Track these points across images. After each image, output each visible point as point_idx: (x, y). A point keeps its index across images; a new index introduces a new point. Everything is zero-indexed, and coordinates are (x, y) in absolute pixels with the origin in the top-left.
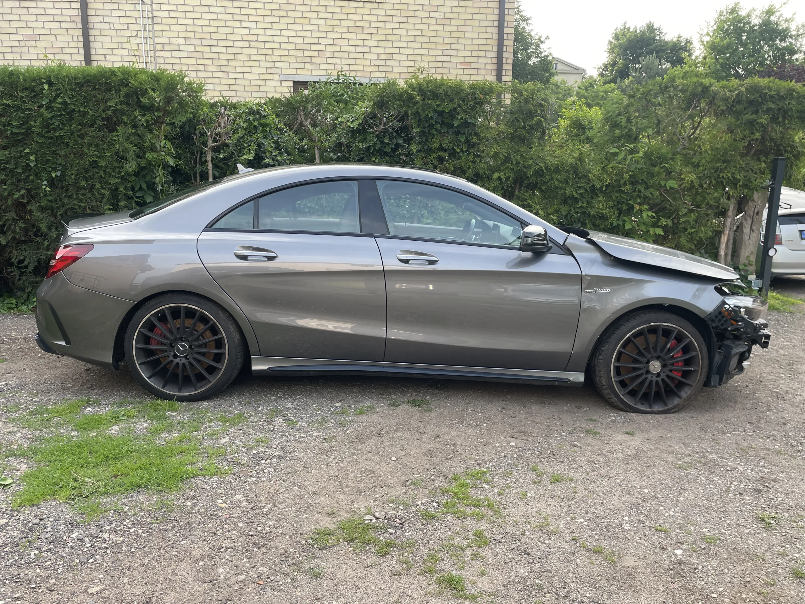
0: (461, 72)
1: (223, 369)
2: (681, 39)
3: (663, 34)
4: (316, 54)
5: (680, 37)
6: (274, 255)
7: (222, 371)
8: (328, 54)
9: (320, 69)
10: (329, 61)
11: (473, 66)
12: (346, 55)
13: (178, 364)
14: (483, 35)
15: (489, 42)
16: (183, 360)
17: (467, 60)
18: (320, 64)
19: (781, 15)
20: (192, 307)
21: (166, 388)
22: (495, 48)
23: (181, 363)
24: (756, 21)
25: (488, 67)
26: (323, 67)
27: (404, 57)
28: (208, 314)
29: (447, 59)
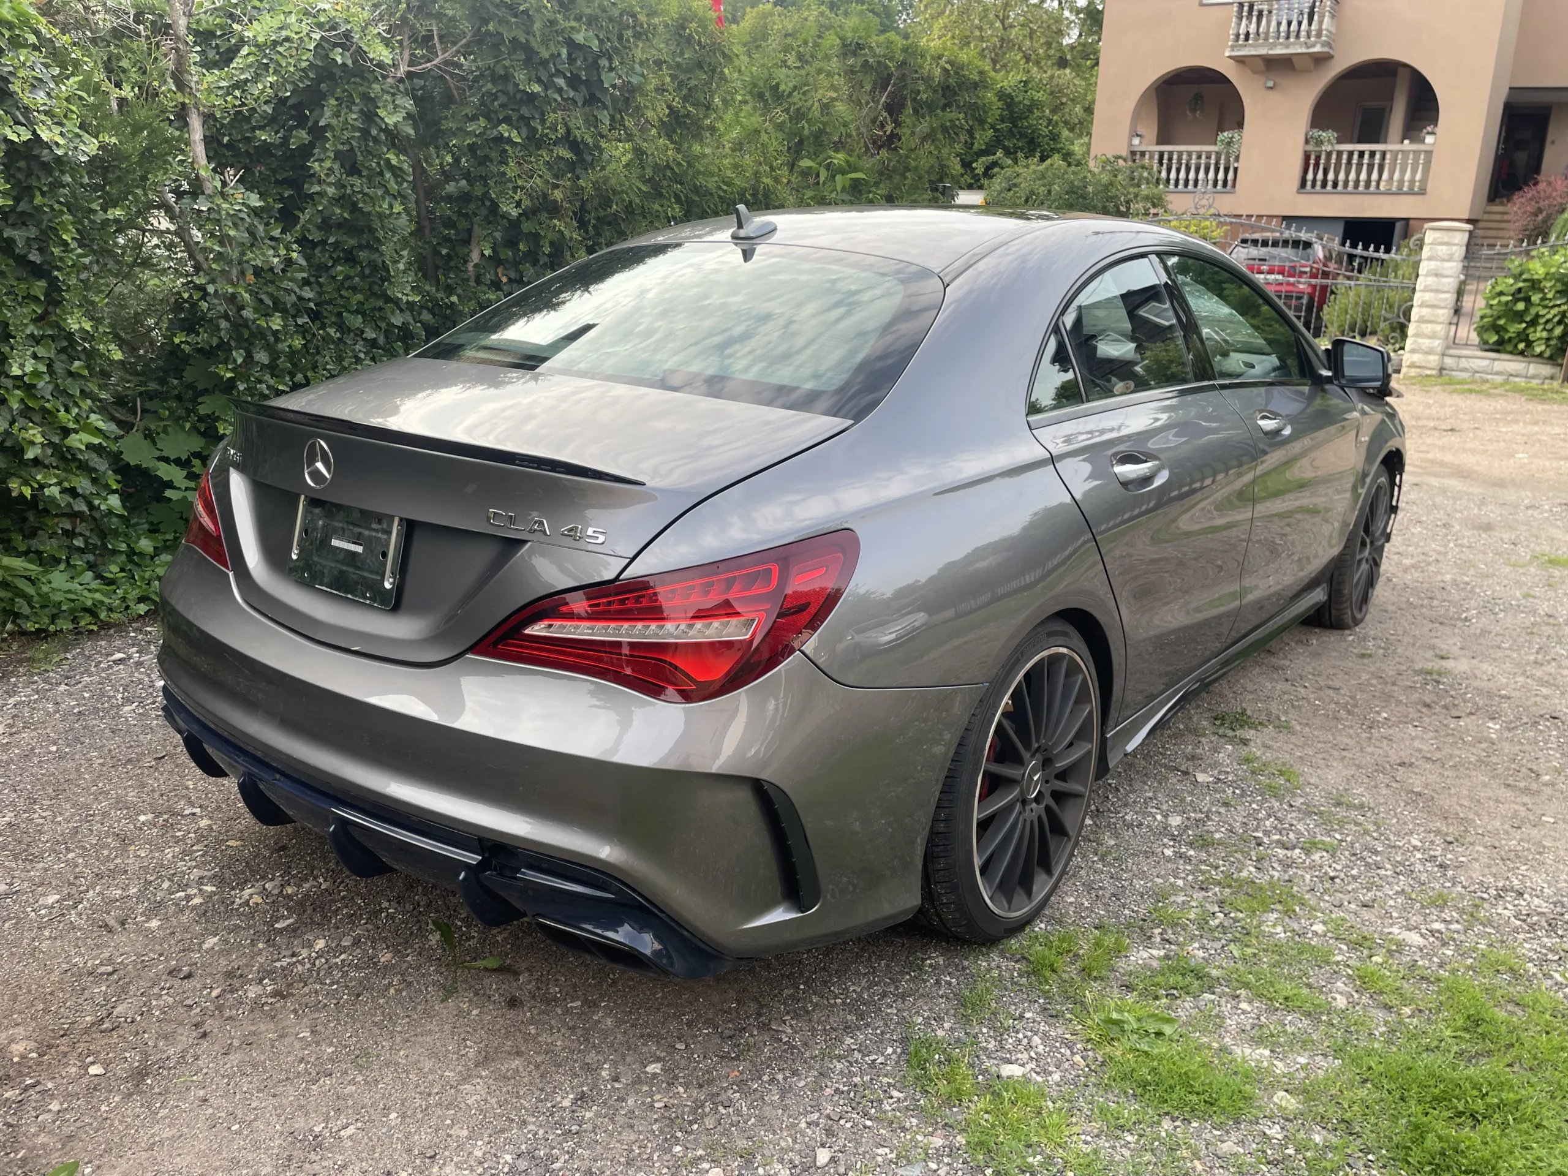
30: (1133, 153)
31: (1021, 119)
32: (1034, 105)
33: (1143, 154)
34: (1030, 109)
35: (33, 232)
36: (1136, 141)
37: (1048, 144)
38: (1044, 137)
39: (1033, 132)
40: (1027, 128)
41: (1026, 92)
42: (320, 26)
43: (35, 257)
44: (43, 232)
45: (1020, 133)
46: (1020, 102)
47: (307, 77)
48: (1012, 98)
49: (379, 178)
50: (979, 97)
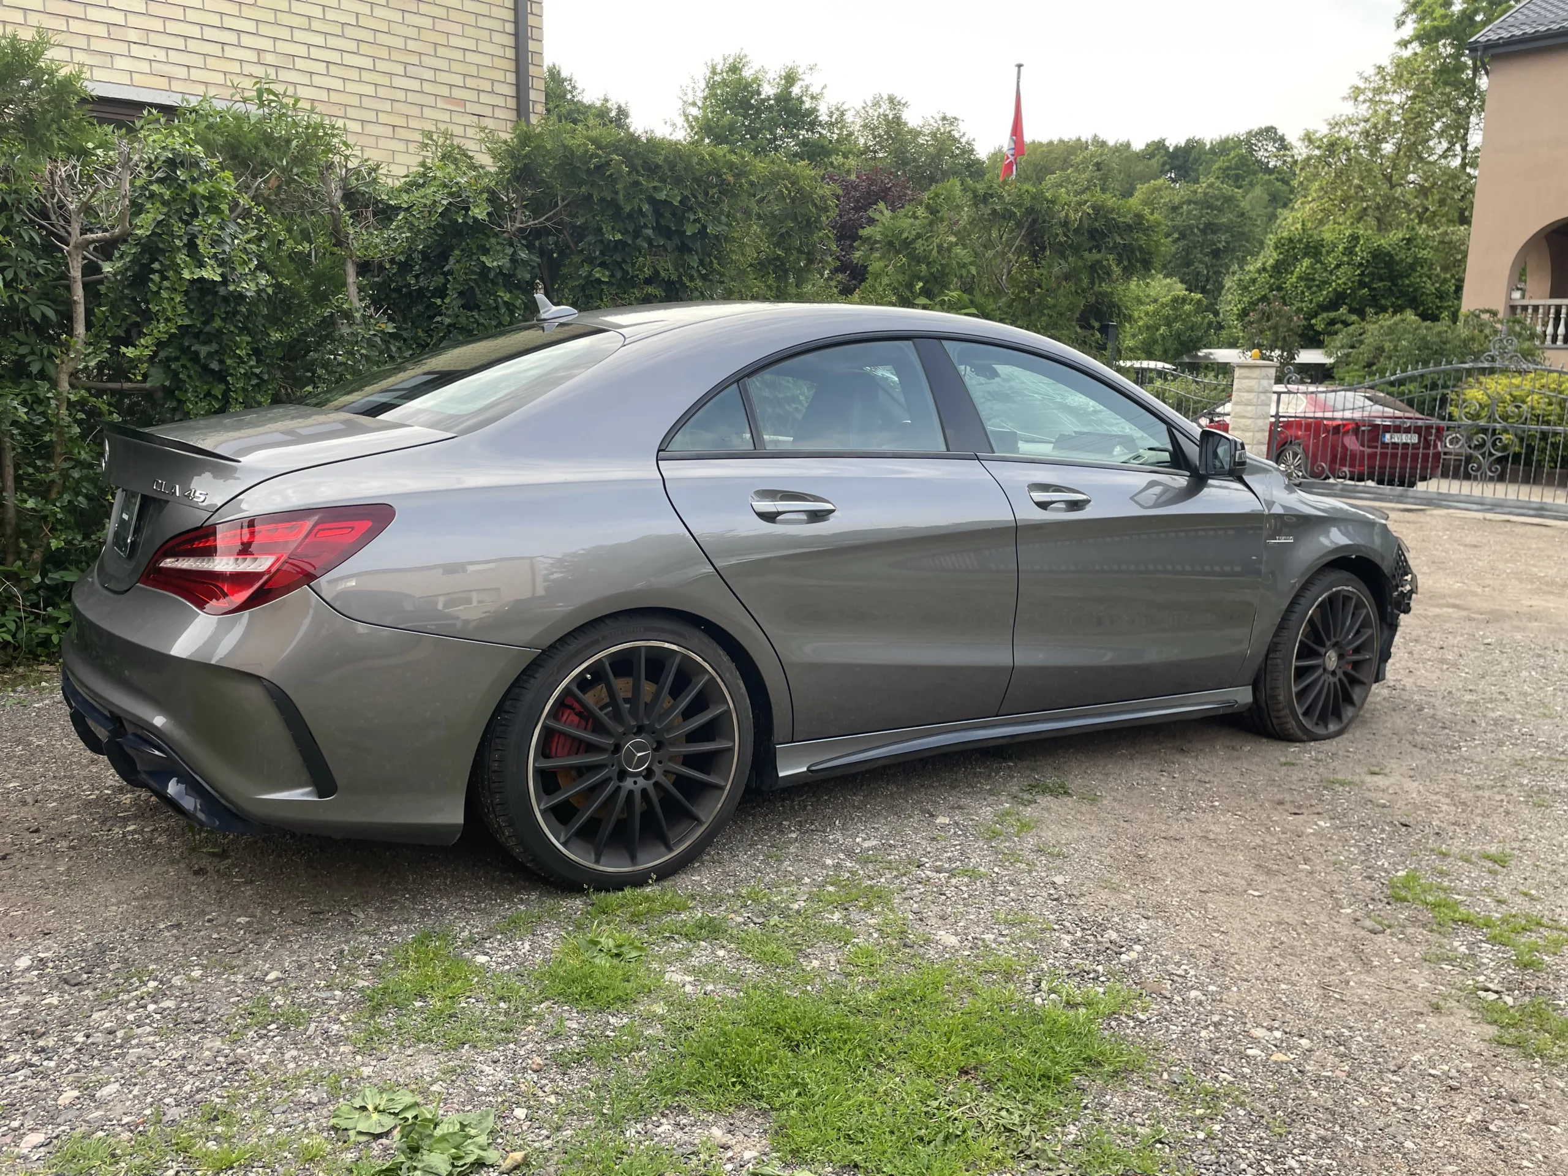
0: (446, 117)
1: (728, 787)
2: (609, 105)
3: (578, 91)
4: (102, 31)
5: (606, 100)
6: (829, 506)
7: (726, 792)
8: (133, 36)
9: (112, 68)
10: (136, 50)
11: (470, 107)
12: (180, 43)
13: (631, 792)
14: (484, 47)
15: (498, 63)
16: (642, 782)
17: (458, 93)
18: (112, 55)
19: (807, 87)
20: (667, 645)
21: (603, 860)
22: (511, 78)
23: (637, 789)
24: (768, 90)
25: (499, 113)
26: (121, 63)
27: (321, 68)
28: (699, 659)
29: (415, 85)
30: (1513, 308)
31: (1402, 277)
32: (1417, 262)
33: (1525, 308)
34: (1412, 267)
35: (214, 347)
36: (1517, 295)
37: (1433, 303)
38: (1428, 295)
39: (1416, 290)
40: (1408, 286)
41: (1409, 249)
42: (451, 194)
43: (215, 366)
44: (221, 347)
45: (1400, 291)
46: (1402, 260)
47: (436, 233)
48: (1391, 256)
49: (495, 312)
50: (1133, 239)
